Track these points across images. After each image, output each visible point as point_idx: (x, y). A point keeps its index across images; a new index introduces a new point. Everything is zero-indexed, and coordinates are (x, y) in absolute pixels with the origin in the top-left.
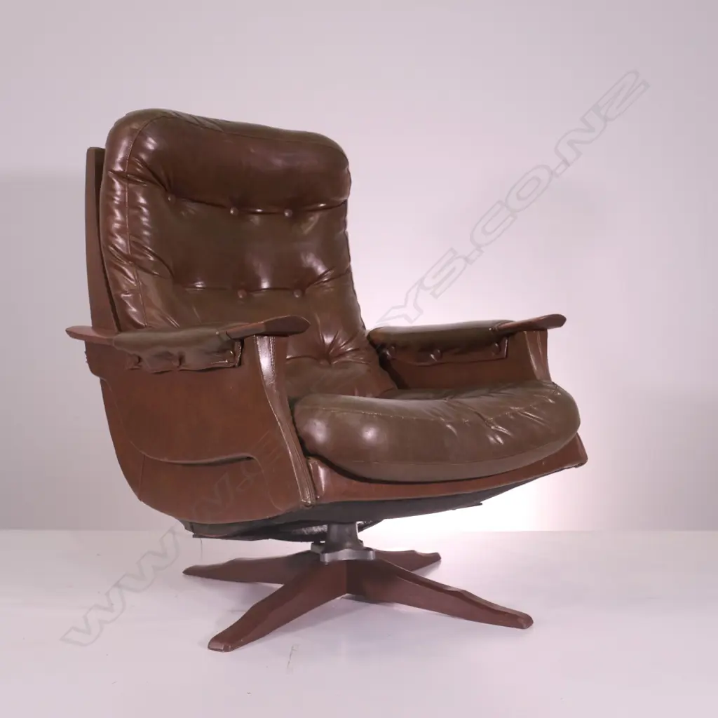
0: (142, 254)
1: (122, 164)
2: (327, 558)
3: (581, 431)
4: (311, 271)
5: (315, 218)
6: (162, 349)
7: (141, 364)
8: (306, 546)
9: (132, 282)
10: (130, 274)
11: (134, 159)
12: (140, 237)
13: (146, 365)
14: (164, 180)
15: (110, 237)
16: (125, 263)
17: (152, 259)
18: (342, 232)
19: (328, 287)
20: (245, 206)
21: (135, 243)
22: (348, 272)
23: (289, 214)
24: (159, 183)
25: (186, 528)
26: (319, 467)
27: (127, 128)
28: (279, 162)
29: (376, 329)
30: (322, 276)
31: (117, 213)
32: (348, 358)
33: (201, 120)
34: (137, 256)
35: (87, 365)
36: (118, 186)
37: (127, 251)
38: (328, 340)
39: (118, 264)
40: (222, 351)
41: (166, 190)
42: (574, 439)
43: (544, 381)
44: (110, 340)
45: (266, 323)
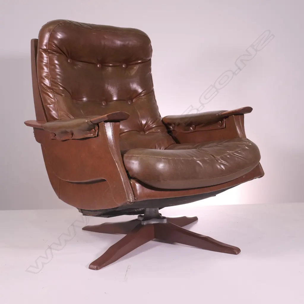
0: (56, 86)
1: (46, 45)
2: (145, 223)
3: (261, 162)
4: (135, 91)
5: (136, 68)
6: (64, 130)
7: (56, 136)
8: (135, 217)
9: (52, 100)
10: (51, 95)
11: (50, 43)
12: (56, 78)
13: (57, 137)
14: (65, 52)
15: (42, 80)
16: (49, 91)
17: (61, 88)
18: (149, 73)
19: (143, 98)
20: (104, 63)
21: (53, 81)
22: (153, 91)
23: (125, 66)
24: (63, 53)
25: (79, 211)
26: (136, 184)
27: (48, 29)
28: (119, 43)
29: (165, 117)
30: (141, 93)
31: (45, 68)
32: (153, 130)
33: (83, 25)
34: (54, 87)
35: (35, 138)
36: (45, 55)
37: (50, 85)
38: (144, 122)
39: (45, 91)
40: (90, 129)
41: (67, 56)
42: (258, 165)
43: (243, 138)
44: (41, 126)
45: (107, 116)
